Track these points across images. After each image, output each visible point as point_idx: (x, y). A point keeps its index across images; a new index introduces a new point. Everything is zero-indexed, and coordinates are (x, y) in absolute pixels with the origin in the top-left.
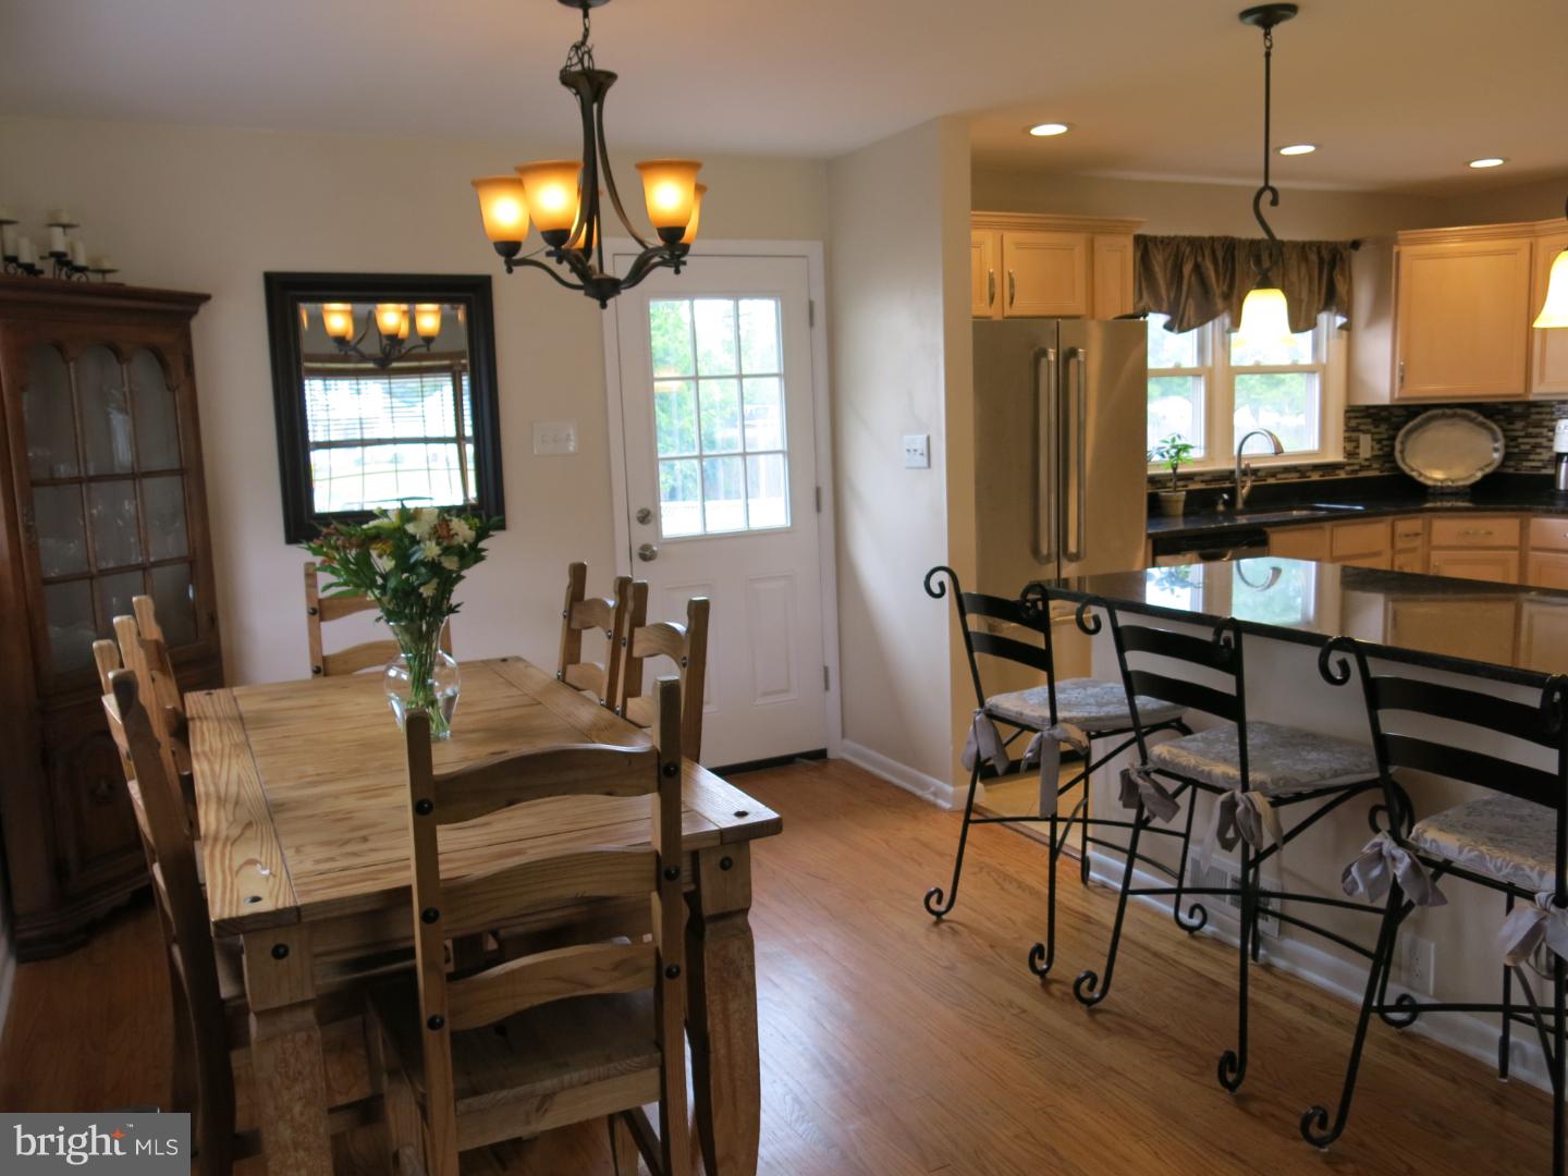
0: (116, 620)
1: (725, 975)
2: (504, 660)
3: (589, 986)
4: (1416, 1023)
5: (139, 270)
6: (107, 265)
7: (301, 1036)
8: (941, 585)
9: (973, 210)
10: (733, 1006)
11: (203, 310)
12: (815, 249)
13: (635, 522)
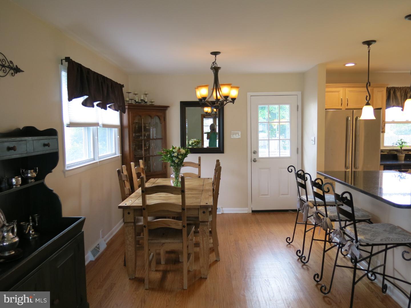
0: (131, 163)
1: (203, 233)
2: (208, 178)
3: (169, 226)
4: (376, 280)
5: (159, 102)
6: (153, 101)
7: (131, 227)
8: (292, 170)
9: (326, 84)
10: (204, 239)
11: (169, 109)
12: (299, 93)
13: (252, 154)
